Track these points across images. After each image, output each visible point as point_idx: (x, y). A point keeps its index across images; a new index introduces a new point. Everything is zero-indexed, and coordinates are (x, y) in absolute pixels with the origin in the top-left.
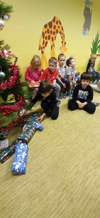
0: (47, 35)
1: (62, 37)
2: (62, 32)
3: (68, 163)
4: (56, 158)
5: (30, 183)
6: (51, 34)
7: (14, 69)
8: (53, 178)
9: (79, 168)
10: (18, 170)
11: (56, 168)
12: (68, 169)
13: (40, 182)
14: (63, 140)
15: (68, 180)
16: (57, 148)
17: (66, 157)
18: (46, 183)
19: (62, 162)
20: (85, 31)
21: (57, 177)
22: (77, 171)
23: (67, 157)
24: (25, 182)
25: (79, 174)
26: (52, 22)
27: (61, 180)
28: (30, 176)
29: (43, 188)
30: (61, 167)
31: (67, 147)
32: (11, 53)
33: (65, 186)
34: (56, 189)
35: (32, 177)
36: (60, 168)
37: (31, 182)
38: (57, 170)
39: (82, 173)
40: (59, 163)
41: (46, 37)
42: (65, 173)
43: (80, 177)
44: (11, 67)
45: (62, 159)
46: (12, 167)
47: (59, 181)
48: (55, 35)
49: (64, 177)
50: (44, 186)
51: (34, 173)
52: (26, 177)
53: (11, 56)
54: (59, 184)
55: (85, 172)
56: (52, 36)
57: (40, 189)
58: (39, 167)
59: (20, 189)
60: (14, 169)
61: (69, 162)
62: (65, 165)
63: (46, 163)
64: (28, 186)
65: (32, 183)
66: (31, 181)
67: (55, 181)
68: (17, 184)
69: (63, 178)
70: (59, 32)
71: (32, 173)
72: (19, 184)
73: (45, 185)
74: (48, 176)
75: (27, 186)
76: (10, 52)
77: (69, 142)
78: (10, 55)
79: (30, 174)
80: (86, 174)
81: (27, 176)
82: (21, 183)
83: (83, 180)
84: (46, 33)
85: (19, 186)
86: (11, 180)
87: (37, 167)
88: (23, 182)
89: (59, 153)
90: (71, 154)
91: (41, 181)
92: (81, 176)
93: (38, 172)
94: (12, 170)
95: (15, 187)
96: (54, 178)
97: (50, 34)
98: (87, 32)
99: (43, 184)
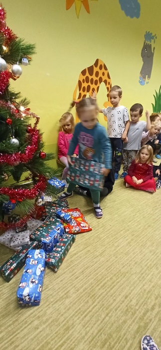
0: (85, 85)
1: (108, 88)
2: (108, 80)
3: (111, 289)
4: (92, 278)
5: (44, 326)
6: (92, 84)
7: (34, 134)
8: (85, 316)
9: (131, 301)
10: (28, 297)
11: (91, 298)
12: (111, 302)
13: (61, 325)
14: (105, 247)
15: (112, 324)
16: (95, 260)
17: (109, 278)
18: (73, 328)
19: (102, 287)
20: (144, 80)
21: (93, 316)
22: (127, 306)
23: (111, 279)
24: (36, 322)
25: (131, 313)
26: (94, 66)
27: (99, 322)
28: (47, 310)
29: (66, 337)
30: (100, 296)
31: (111, 260)
32: (31, 111)
33: (106, 337)
34: (90, 342)
35: (48, 312)
36: (98, 298)
37: (47, 323)
38: (94, 302)
39: (137, 312)
40: (98, 288)
41: (84, 87)
42: (107, 309)
43: (134, 321)
44: (28, 131)
45: (101, 282)
46: (18, 290)
47: (96, 325)
48: (98, 86)
49: (105, 317)
50: (69, 334)
51: (53, 305)
52: (39, 312)
53: (29, 116)
54: (96, 331)
55: (143, 311)
56: (93, 86)
57: (62, 339)
58: (62, 293)
59: (26, 337)
60: (22, 295)
61: (113, 287)
62: (107, 293)
63: (74, 286)
64: (40, 332)
65: (49, 324)
66: (47, 320)
67: (88, 324)
68: (21, 327)
69: (104, 319)
70: (103, 81)
71: (51, 305)
72: (26, 327)
73: (70, 332)
74: (76, 312)
75: (39, 330)
76: (28, 109)
77: (115, 252)
78: (28, 114)
79: (47, 306)
80: (145, 314)
81: (42, 310)
82: (28, 325)
83: (139, 327)
84: (84, 82)
85: (26, 330)
86: (12, 317)
87: (60, 293)
88: (32, 322)
89: (97, 269)
90: (118, 272)
91: (64, 323)
92: (136, 318)
93: (60, 303)
94: (18, 297)
95: (19, 333)
96: (87, 318)
97: (89, 84)
98: (147, 80)
99: (68, 329)
